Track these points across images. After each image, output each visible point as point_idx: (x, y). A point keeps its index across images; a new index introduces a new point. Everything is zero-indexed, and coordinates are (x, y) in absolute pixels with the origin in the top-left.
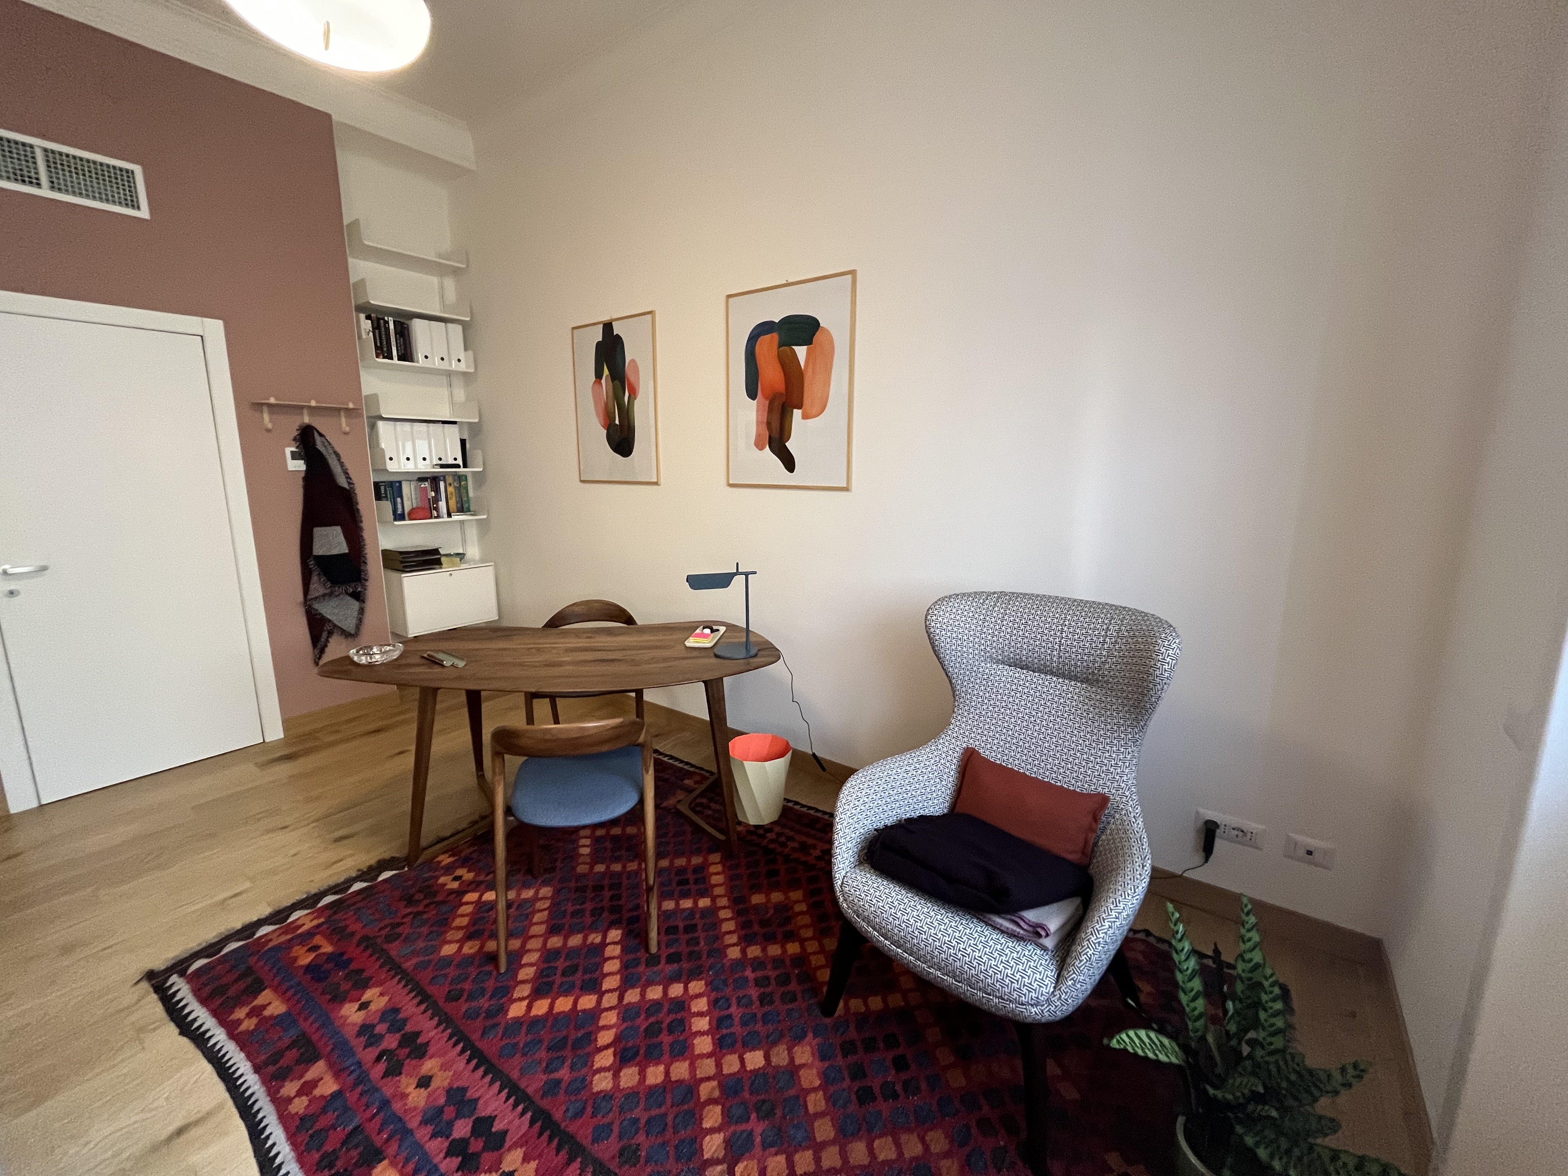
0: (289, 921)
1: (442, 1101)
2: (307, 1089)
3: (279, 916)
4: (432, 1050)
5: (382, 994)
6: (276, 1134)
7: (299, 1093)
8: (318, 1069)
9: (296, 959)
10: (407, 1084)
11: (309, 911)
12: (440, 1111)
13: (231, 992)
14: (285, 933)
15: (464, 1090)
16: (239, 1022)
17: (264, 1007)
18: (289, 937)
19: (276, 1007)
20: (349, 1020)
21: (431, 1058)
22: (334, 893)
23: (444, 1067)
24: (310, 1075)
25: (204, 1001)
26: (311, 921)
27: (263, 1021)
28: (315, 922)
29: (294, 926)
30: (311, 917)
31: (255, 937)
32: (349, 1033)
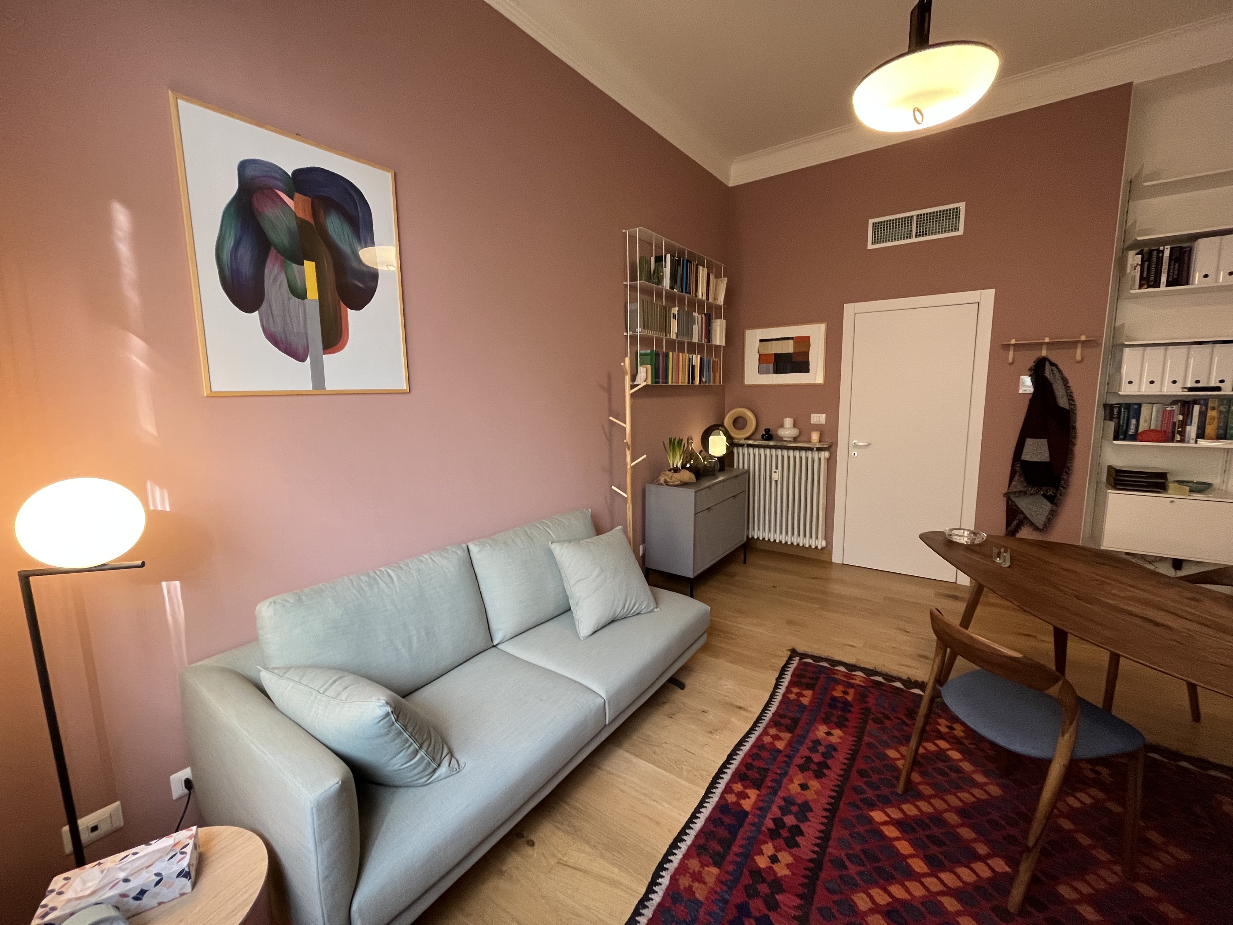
0: (853, 673)
1: (800, 802)
2: (777, 738)
3: (852, 667)
4: (824, 780)
5: (840, 738)
6: (752, 740)
7: (772, 736)
8: (787, 736)
9: (835, 690)
10: (799, 779)
11: (866, 677)
12: (794, 804)
13: (803, 680)
14: (845, 676)
15: (811, 810)
16: (791, 692)
17: (803, 696)
18: (845, 679)
19: (805, 701)
20: (817, 732)
21: (819, 782)
22: (884, 678)
23: (817, 792)
24: (782, 735)
25: (793, 675)
26: (860, 681)
27: (798, 700)
28: (861, 683)
29: (852, 677)
30: (862, 679)
31: (836, 668)
32: (811, 736)
